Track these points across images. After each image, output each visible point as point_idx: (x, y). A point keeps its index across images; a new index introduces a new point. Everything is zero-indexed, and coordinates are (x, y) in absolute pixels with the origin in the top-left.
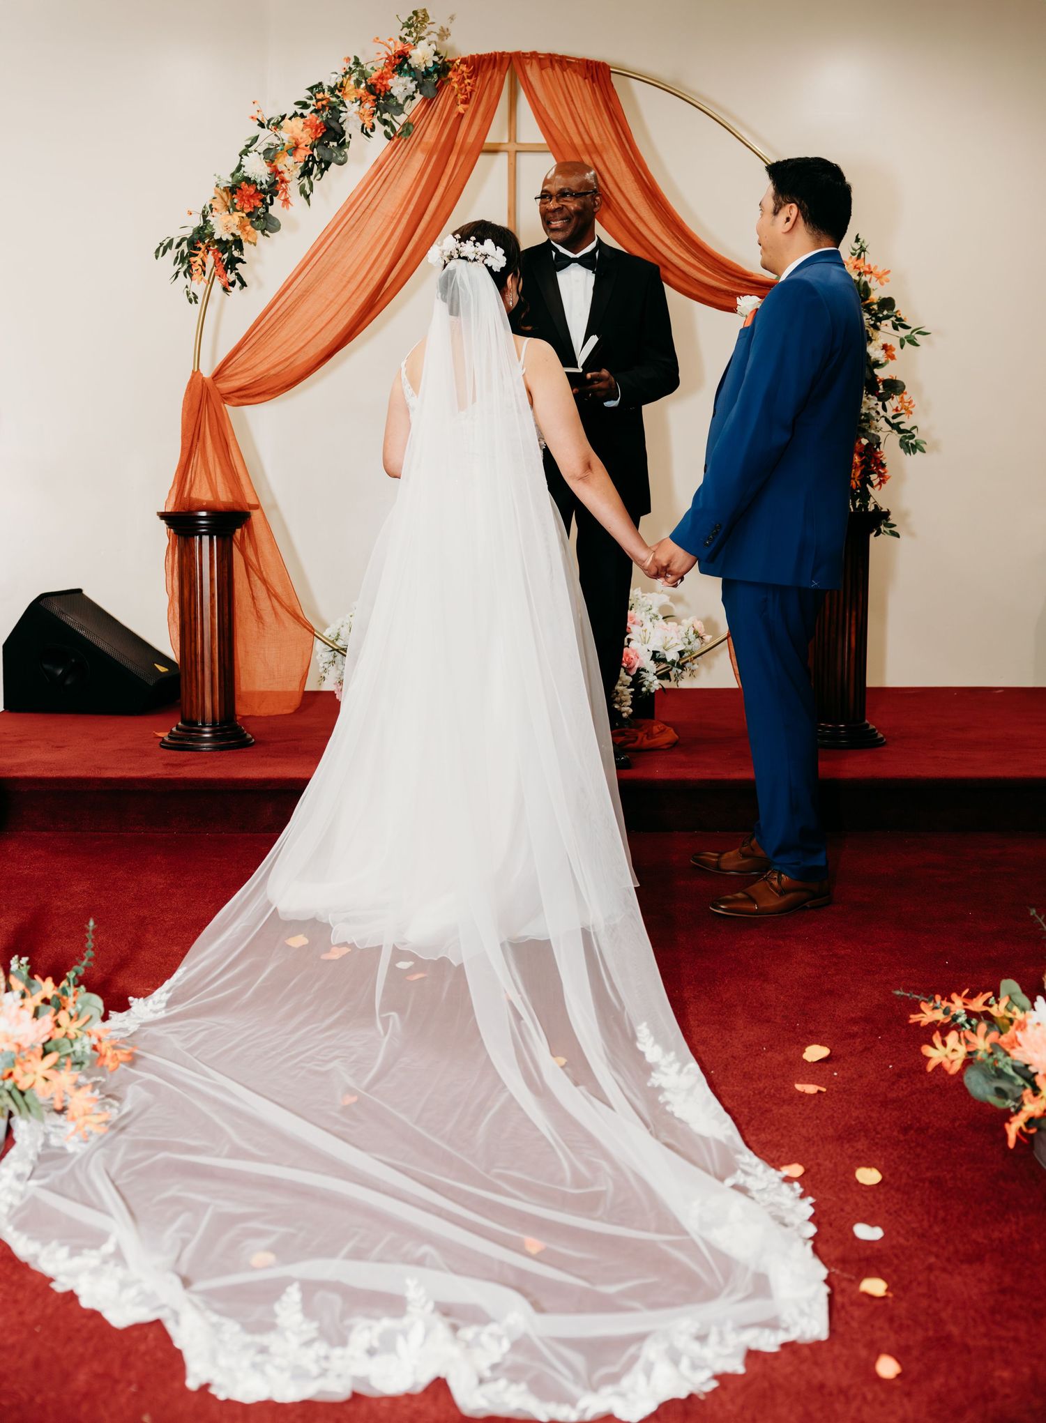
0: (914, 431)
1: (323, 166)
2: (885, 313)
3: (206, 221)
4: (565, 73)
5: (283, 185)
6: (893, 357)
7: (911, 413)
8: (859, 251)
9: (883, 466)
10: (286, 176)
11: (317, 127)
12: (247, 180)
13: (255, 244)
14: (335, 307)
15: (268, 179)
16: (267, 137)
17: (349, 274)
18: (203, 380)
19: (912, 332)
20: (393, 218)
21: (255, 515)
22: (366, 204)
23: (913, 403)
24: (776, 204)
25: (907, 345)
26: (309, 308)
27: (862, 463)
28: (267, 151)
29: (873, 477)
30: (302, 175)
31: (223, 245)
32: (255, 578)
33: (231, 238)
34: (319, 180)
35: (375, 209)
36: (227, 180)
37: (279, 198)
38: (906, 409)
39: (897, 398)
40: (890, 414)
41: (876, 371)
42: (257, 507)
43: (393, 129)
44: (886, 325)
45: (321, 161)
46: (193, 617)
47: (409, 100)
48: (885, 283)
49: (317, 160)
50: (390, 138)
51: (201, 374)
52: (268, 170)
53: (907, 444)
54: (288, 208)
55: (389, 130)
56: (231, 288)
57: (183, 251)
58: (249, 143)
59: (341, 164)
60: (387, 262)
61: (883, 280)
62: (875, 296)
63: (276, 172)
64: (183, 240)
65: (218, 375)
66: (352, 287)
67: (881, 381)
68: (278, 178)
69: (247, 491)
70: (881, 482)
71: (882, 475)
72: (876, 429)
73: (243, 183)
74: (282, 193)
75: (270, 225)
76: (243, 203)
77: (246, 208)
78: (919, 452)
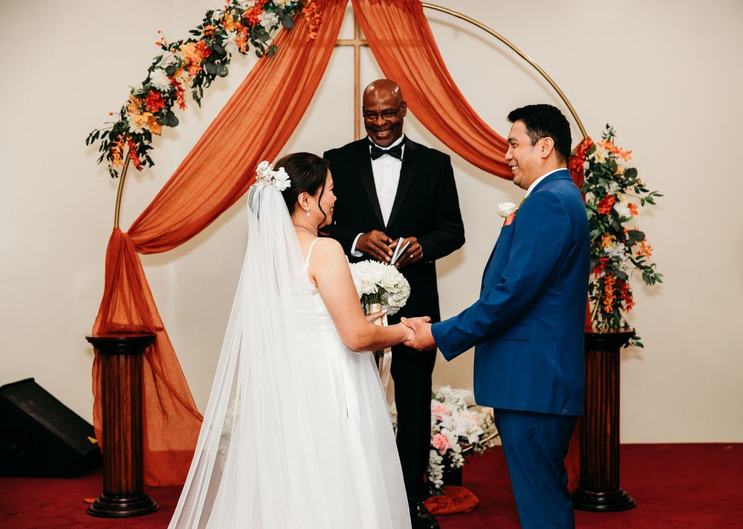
0: (653, 268)
1: (211, 77)
2: (630, 179)
3: (124, 118)
4: (389, 7)
5: (180, 93)
6: (636, 213)
7: (650, 255)
8: (608, 136)
9: (630, 294)
10: (183, 86)
11: (205, 51)
12: (154, 89)
13: (160, 135)
14: (220, 180)
15: (169, 89)
16: (169, 58)
17: (230, 156)
18: (122, 234)
19: (650, 194)
20: (262, 114)
21: (160, 335)
22: (242, 105)
23: (651, 248)
24: (533, 139)
25: (646, 203)
26: (200, 181)
27: (614, 293)
28: (167, 69)
29: (623, 302)
30: (195, 86)
31: (136, 137)
32: (160, 383)
33: (142, 132)
34: (208, 87)
35: (249, 109)
36: (139, 87)
37: (177, 102)
38: (647, 252)
39: (639, 244)
40: (634, 256)
41: (623, 224)
42: (162, 329)
43: (263, 49)
44: (630, 190)
45: (209, 74)
46: (112, 415)
47: (273, 30)
48: (629, 160)
49: (206, 73)
50: (260, 56)
51: (120, 231)
52: (170, 81)
53: (648, 277)
54: (184, 109)
55: (259, 50)
56: (142, 166)
57: (106, 141)
58: (155, 61)
59: (223, 76)
60: (258, 147)
61: (627, 158)
62: (621, 170)
63: (175, 83)
64: (106, 132)
65: (133, 230)
66: (233, 165)
67: (627, 231)
68: (176, 88)
69: (154, 317)
70: (629, 307)
71: (629, 301)
72: (623, 268)
73: (151, 91)
74: (180, 99)
75: (172, 121)
76: (151, 106)
77: (153, 109)
78: (657, 282)
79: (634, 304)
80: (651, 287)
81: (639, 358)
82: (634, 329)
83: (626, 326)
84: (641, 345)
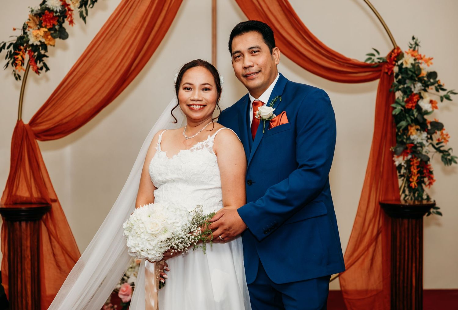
0: (450, 151)
2: (432, 81)
3: (25, 33)
5: (70, 12)
6: (436, 108)
7: (448, 141)
8: (414, 46)
9: (431, 173)
10: (72, 7)
12: (48, 9)
13: (54, 46)
14: (102, 82)
15: (61, 9)
17: (110, 63)
18: (24, 125)
19: (448, 92)
20: (136, 29)
21: (54, 205)
22: (119, 22)
23: (449, 136)
25: (445, 100)
26: (86, 83)
27: (418, 172)
29: (426, 179)
30: (81, 7)
31: (35, 48)
32: (55, 243)
33: (39, 44)
34: (92, 8)
35: (125, 25)
36: (37, 7)
37: (67, 20)
38: (445, 139)
39: (439, 133)
40: (435, 142)
41: (426, 117)
42: (56, 201)
44: (432, 89)
46: (16, 269)
48: (430, 65)
51: (22, 122)
52: (61, 3)
53: (446, 159)
54: (72, 25)
56: (40, 71)
57: (11, 51)
60: (132, 55)
61: (429, 63)
62: (424, 73)
63: (65, 5)
64: (11, 44)
65: (33, 121)
66: (112, 69)
67: (429, 123)
68: (66, 8)
69: (50, 191)
70: (430, 184)
71: (431, 178)
72: (426, 152)
73: (46, 11)
74: (69, 17)
75: (63, 35)
76: (46, 23)
77: (48, 26)
78: (453, 164)
79: (434, 181)
80: (449, 168)
81: (439, 224)
82: (434, 201)
83: (428, 198)
84: (440, 214)
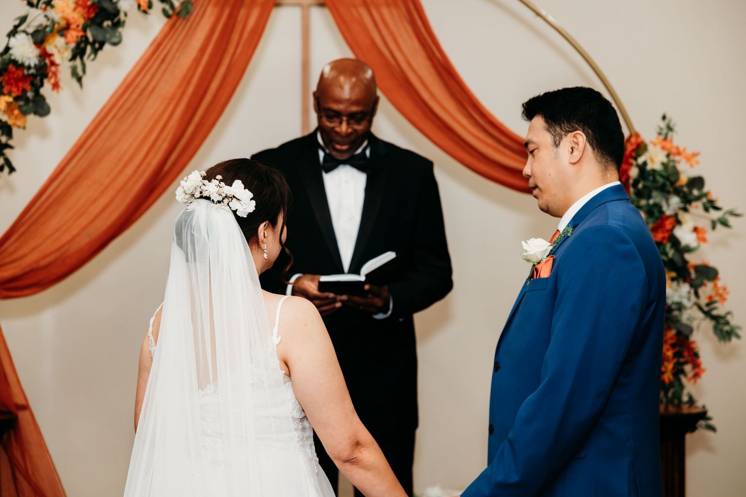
0: (729, 318)
1: (97, 46)
2: (695, 192)
5: (53, 68)
6: (704, 240)
7: (725, 300)
8: (665, 131)
9: (695, 355)
10: (57, 59)
11: (89, 8)
12: (14, 62)
13: (24, 128)
14: (110, 193)
15: (37, 62)
16: (37, 18)
17: (126, 158)
19: (725, 213)
20: (171, 99)
21: (23, 416)
22: (143, 84)
23: (728, 290)
25: (719, 227)
26: (82, 195)
27: (674, 355)
28: (34, 34)
29: (688, 368)
30: (73, 58)
32: (23, 485)
34: (93, 60)
37: (49, 81)
38: (721, 295)
39: (710, 285)
40: (703, 301)
42: (25, 407)
43: (172, 6)
44: (697, 208)
45: (95, 42)
48: (695, 165)
49: (91, 39)
50: (168, 16)
52: (37, 52)
53: (721, 330)
54: (58, 92)
55: (167, 7)
58: (17, 22)
59: (115, 44)
61: (692, 162)
62: (684, 179)
63: (44, 55)
66: (129, 171)
67: (692, 267)
68: (47, 61)
69: (15, 390)
70: (696, 376)
71: (696, 366)
72: (688, 319)
73: (11, 66)
74: (51, 77)
75: (40, 107)
76: (10, 86)
77: (14, 92)
78: (734, 340)
79: (703, 371)
80: (726, 346)
81: (710, 449)
82: (704, 407)
83: (691, 401)
84: (712, 429)
